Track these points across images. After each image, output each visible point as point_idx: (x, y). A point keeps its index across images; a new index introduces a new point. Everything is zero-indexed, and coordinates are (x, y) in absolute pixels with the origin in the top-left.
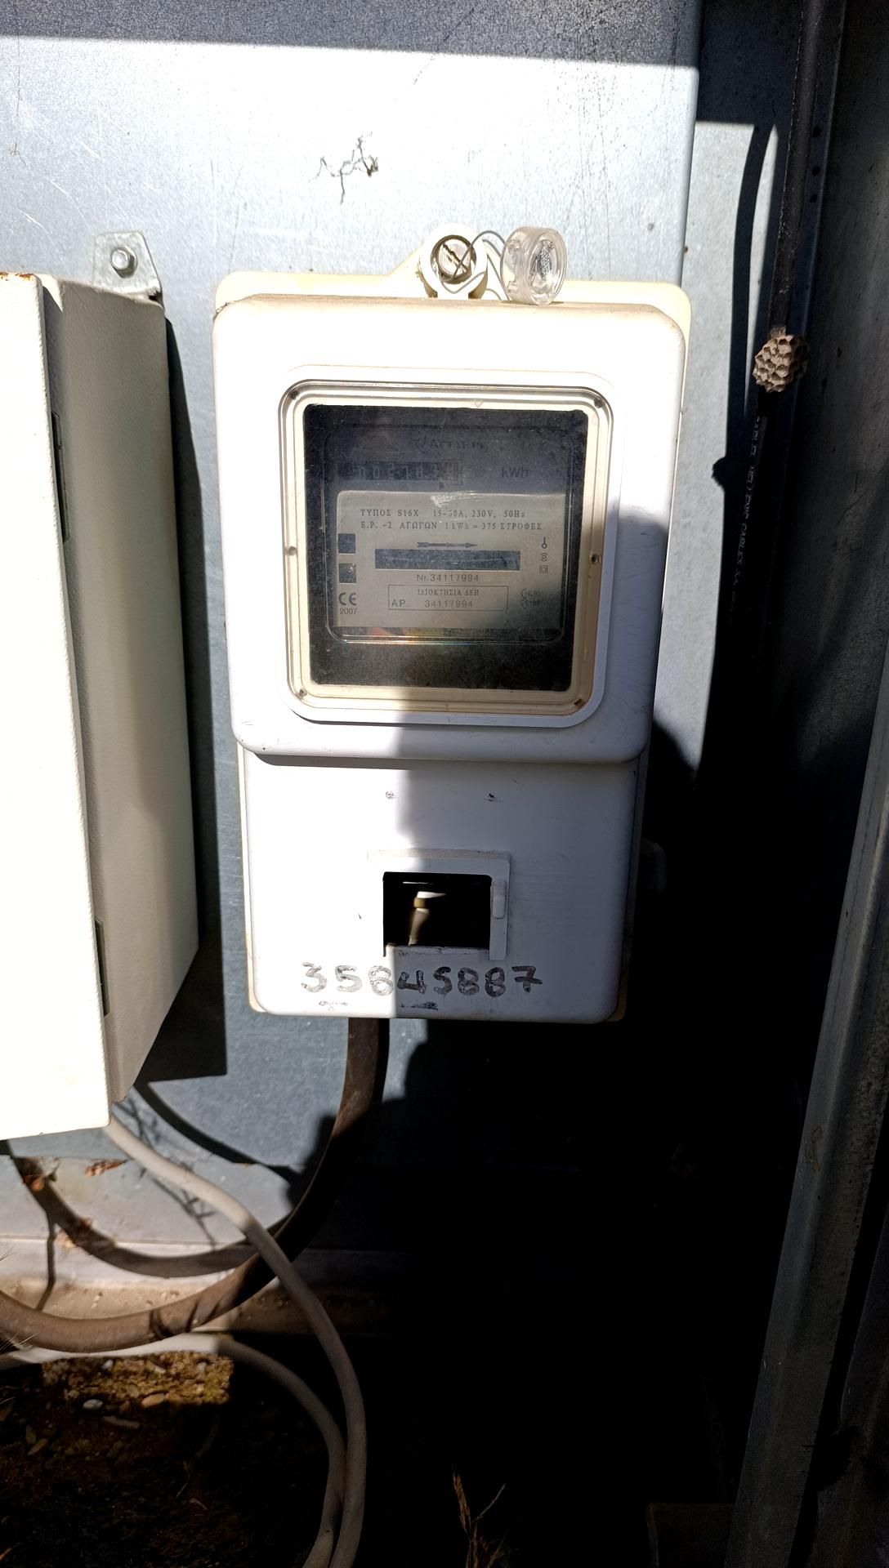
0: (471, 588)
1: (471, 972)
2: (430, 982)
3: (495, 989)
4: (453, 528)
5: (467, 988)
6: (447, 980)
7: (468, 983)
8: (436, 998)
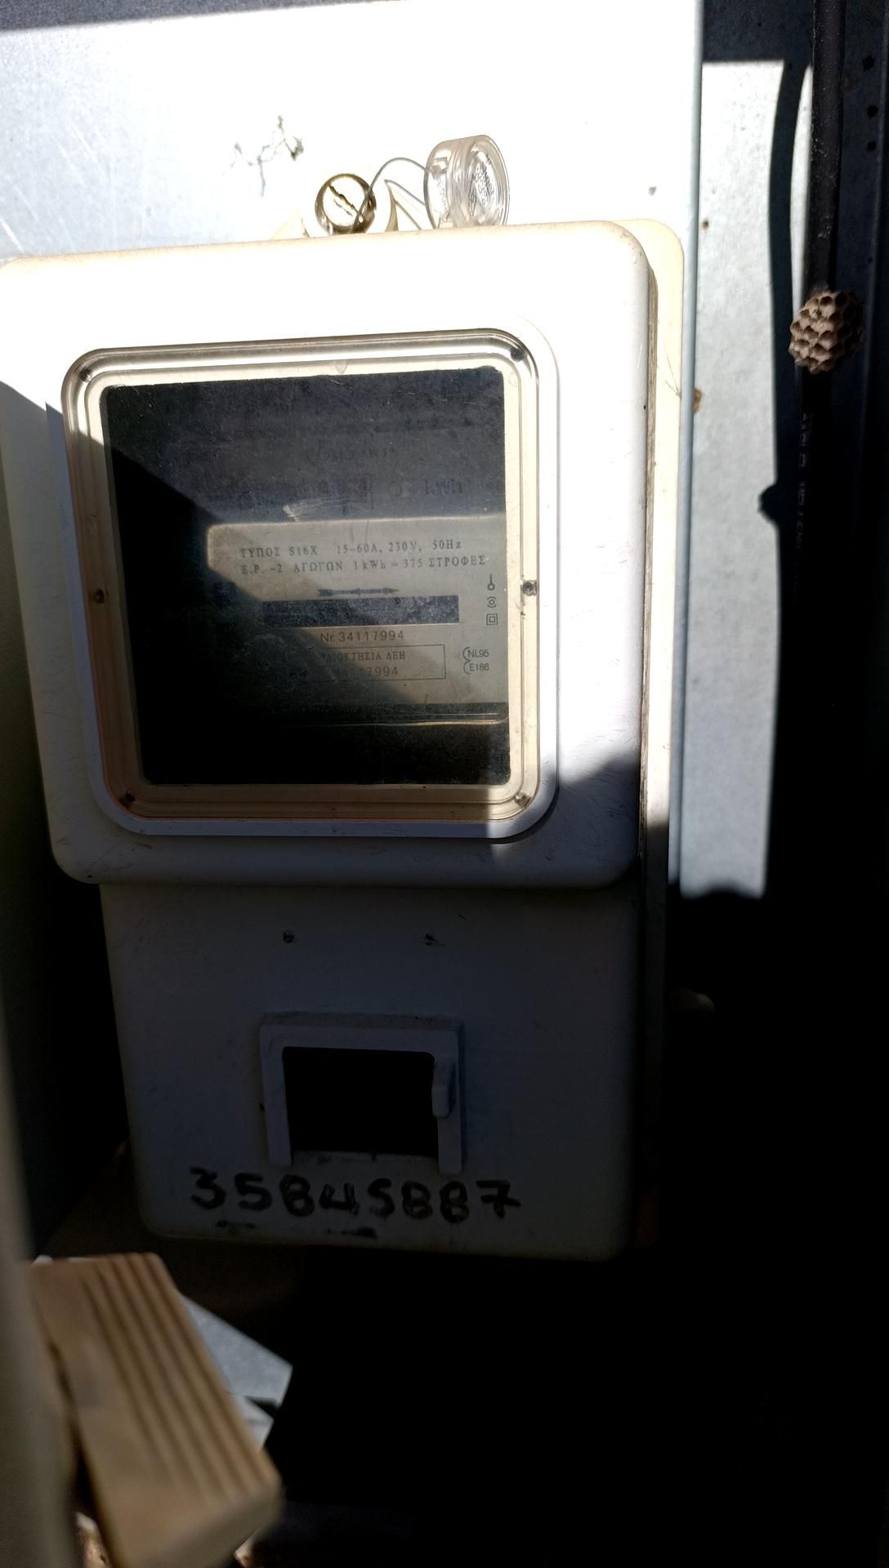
0: (393, 649)
1: (419, 1187)
2: (365, 1201)
3: (456, 1211)
4: (365, 567)
5: (416, 1210)
6: (387, 1199)
7: (417, 1203)
8: (373, 1222)
